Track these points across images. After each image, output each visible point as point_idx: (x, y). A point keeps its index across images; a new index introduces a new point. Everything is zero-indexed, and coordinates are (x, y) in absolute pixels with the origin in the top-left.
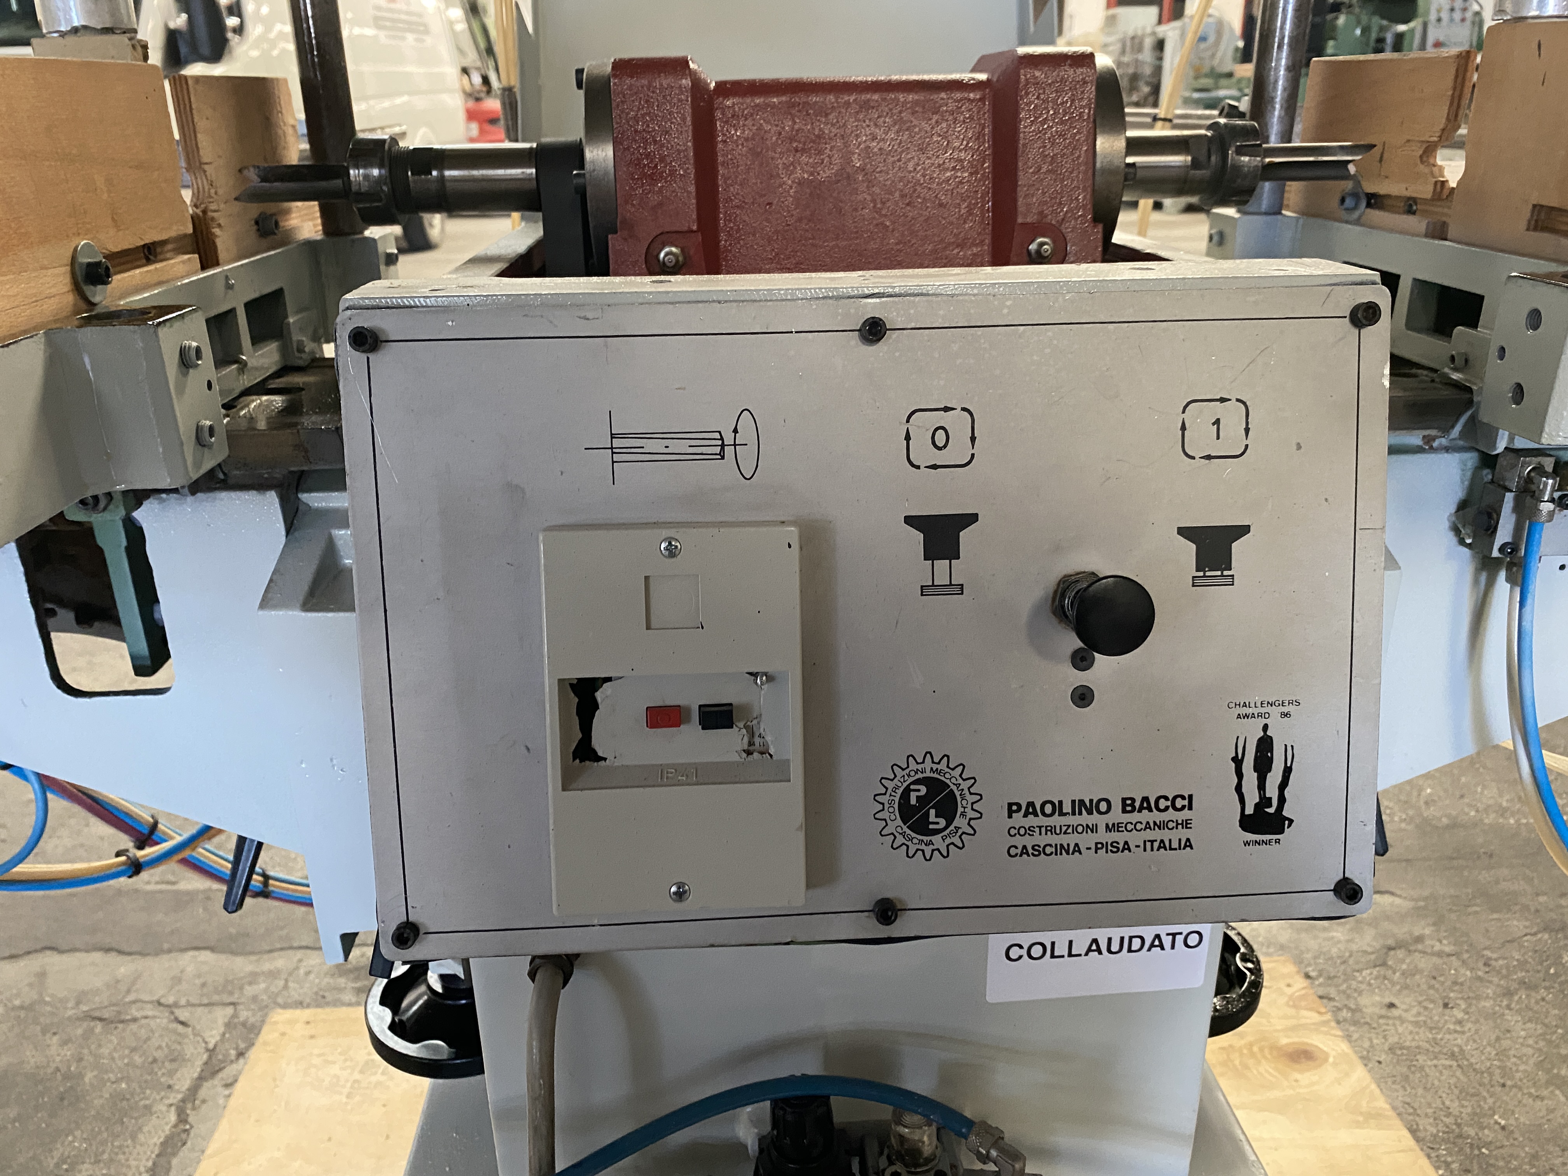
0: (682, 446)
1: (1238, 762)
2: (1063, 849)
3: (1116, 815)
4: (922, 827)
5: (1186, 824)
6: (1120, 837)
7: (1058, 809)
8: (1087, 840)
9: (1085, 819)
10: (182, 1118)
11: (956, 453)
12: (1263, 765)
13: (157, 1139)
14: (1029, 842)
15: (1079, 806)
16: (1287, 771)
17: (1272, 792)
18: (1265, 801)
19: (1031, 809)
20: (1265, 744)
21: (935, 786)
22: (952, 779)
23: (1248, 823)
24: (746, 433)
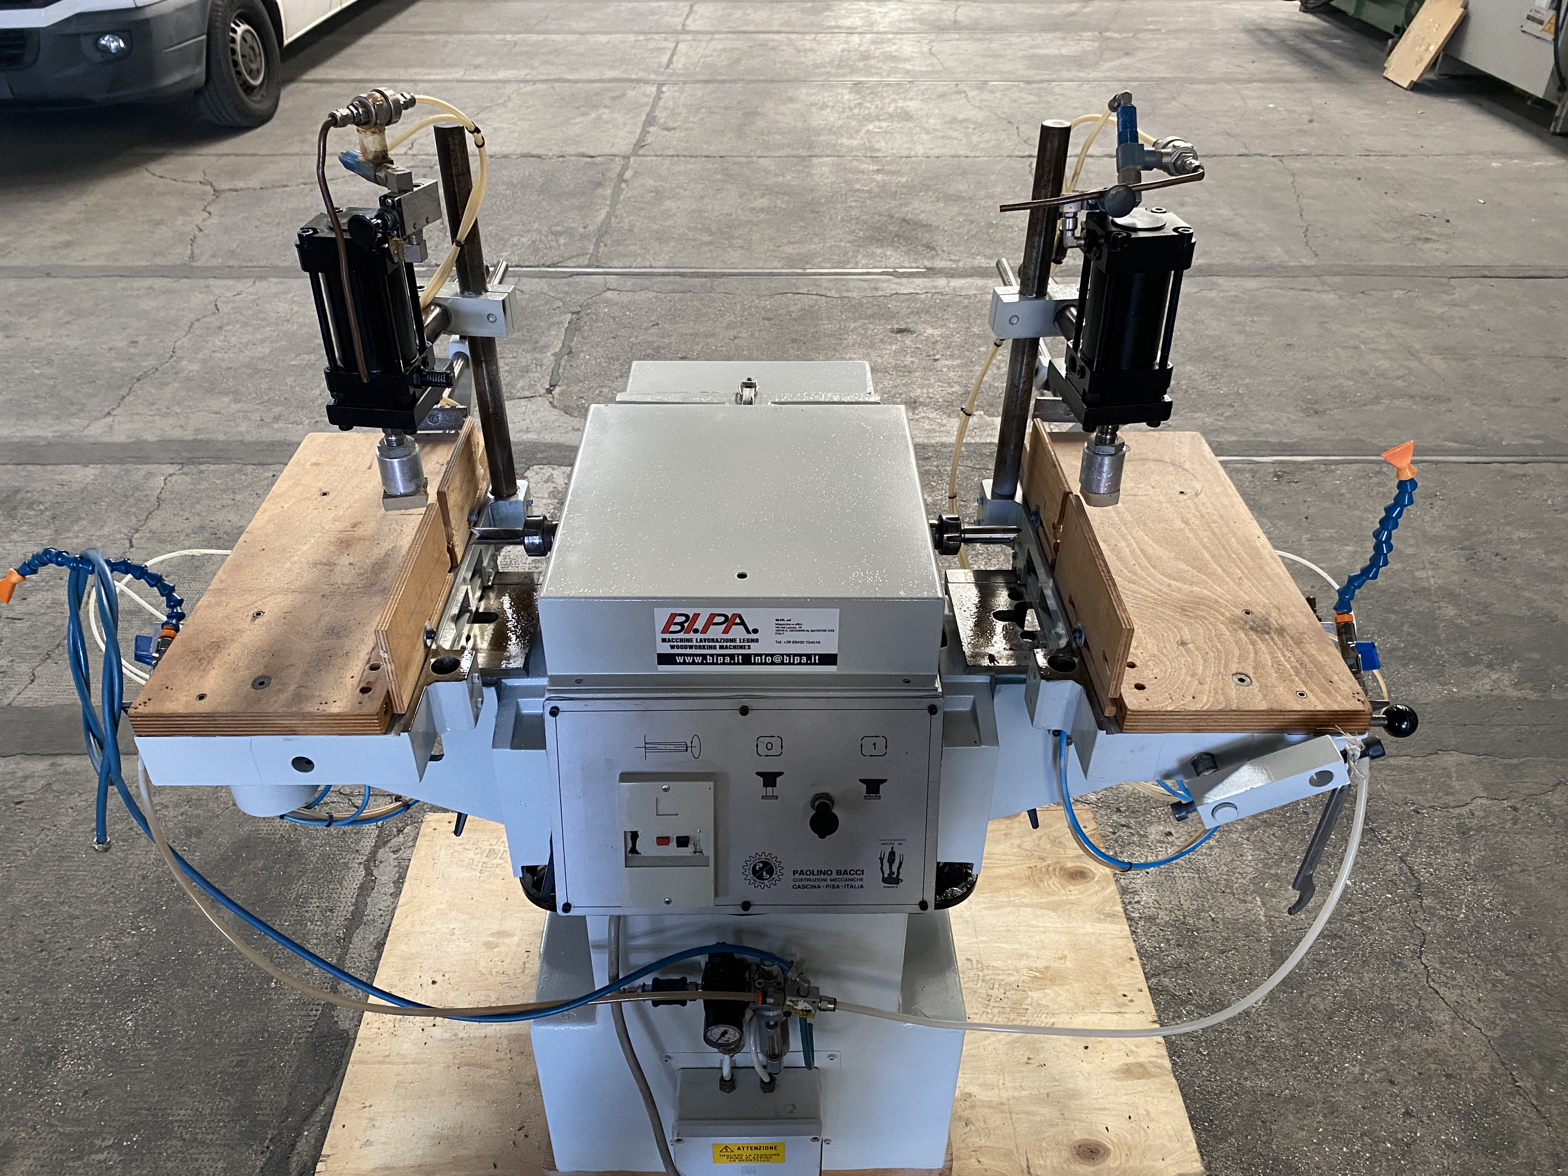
0: (672, 747)
1: (882, 860)
2: (814, 887)
3: (834, 876)
4: (761, 877)
5: (861, 880)
6: (836, 884)
7: (812, 873)
9: (822, 877)
11: (776, 750)
12: (891, 861)
14: (801, 884)
15: (820, 872)
16: (901, 863)
17: (895, 869)
18: (892, 873)
19: (802, 873)
20: (892, 854)
21: (766, 864)
22: (773, 862)
23: (884, 880)
24: (696, 742)
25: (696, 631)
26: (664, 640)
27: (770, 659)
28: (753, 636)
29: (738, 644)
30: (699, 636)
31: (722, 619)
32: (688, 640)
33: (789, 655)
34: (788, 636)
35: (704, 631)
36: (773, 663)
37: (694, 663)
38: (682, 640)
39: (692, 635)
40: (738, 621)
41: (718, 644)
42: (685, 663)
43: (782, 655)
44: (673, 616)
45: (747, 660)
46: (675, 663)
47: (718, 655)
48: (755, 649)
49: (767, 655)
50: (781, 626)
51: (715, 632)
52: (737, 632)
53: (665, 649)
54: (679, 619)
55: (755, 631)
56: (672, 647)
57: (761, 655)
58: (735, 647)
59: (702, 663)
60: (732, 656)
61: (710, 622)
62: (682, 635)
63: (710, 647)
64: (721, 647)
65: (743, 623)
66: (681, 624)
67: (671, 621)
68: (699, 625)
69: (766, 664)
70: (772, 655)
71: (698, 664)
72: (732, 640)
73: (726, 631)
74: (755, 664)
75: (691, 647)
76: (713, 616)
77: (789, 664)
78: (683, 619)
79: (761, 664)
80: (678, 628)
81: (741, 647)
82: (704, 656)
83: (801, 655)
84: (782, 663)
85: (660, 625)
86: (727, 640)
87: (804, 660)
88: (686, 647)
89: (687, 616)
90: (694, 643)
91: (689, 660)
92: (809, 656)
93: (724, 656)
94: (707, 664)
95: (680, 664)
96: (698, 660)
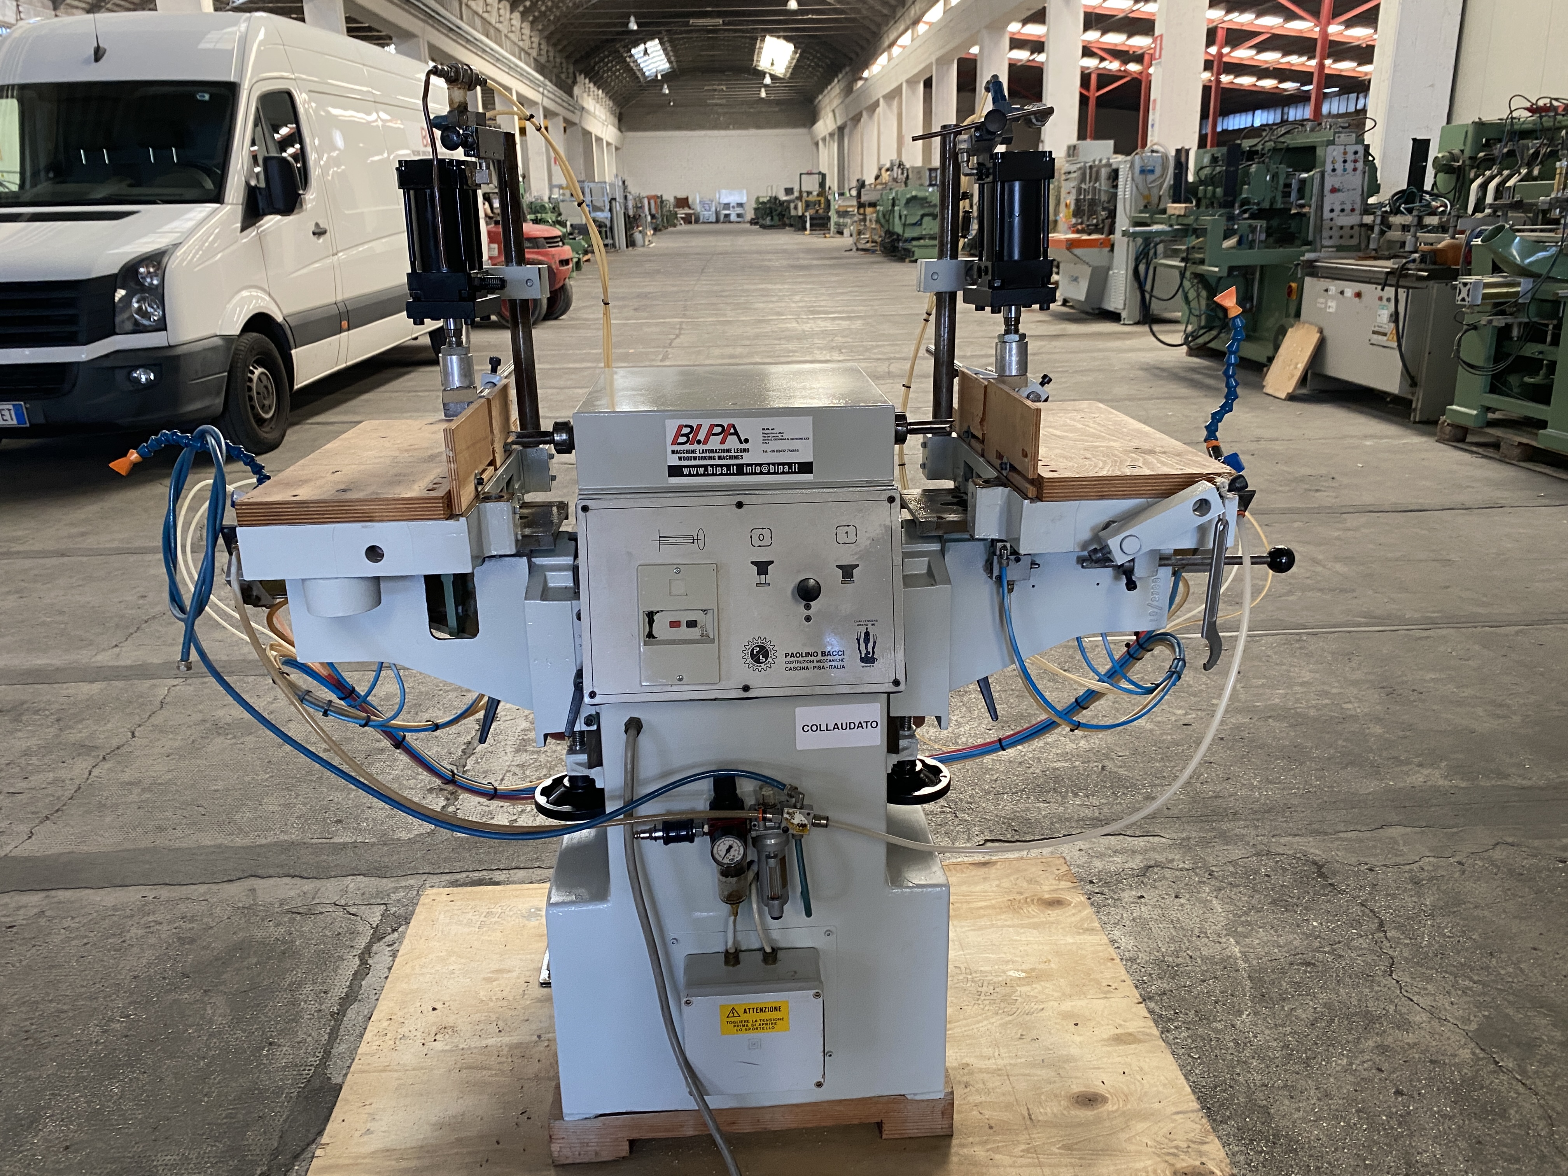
0: (681, 540)
1: (858, 640)
2: (803, 668)
3: (820, 657)
4: (758, 661)
5: (842, 660)
6: (821, 664)
7: (801, 655)
8: (811, 665)
9: (810, 658)
10: (363, 962)
11: (767, 542)
12: (867, 641)
13: (351, 972)
14: (792, 666)
15: (808, 654)
16: (875, 643)
17: (870, 650)
18: (868, 653)
19: (792, 655)
20: (867, 634)
21: (762, 648)
22: (768, 646)
23: (862, 660)
24: (701, 536)
25: (699, 442)
26: (673, 452)
27: (759, 469)
28: (744, 446)
29: (733, 454)
30: (702, 447)
31: (719, 430)
32: (693, 452)
33: (774, 464)
34: (774, 445)
35: (706, 442)
36: (761, 473)
37: (697, 475)
38: (687, 452)
39: (695, 446)
40: (732, 431)
41: (716, 455)
42: (690, 475)
43: (769, 464)
44: (681, 427)
45: (740, 470)
46: (682, 475)
47: (717, 466)
48: (746, 459)
49: (756, 465)
50: (767, 435)
51: (714, 443)
52: (732, 442)
53: (674, 461)
54: (686, 430)
55: (746, 441)
56: (680, 459)
57: (751, 465)
58: (731, 458)
59: (704, 475)
60: (728, 466)
61: (710, 434)
62: (687, 447)
63: (711, 458)
64: (719, 458)
65: (736, 433)
66: (687, 435)
67: (678, 434)
68: (701, 436)
69: (756, 474)
70: (760, 465)
71: (701, 475)
72: (728, 451)
73: (723, 442)
74: (747, 474)
75: (695, 458)
76: (712, 427)
77: (774, 473)
78: (689, 430)
79: (752, 474)
80: (684, 439)
81: (736, 457)
82: (706, 467)
83: (783, 464)
84: (769, 473)
85: (670, 438)
86: (724, 451)
87: (786, 469)
88: (690, 459)
89: (691, 427)
90: (698, 455)
91: (693, 471)
92: (790, 465)
93: (721, 466)
94: (708, 475)
95: (686, 476)
96: (701, 471)
